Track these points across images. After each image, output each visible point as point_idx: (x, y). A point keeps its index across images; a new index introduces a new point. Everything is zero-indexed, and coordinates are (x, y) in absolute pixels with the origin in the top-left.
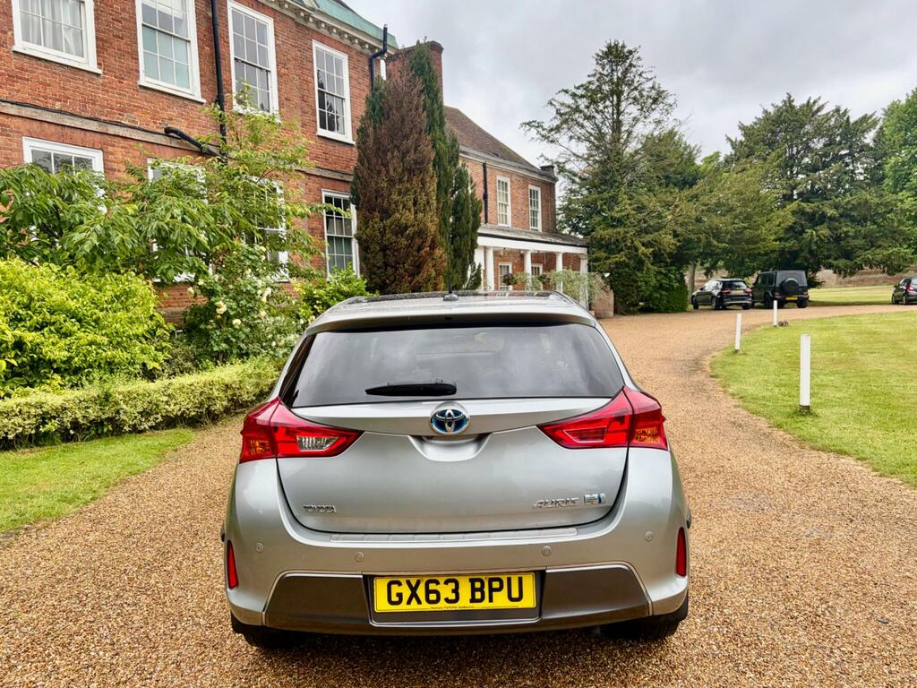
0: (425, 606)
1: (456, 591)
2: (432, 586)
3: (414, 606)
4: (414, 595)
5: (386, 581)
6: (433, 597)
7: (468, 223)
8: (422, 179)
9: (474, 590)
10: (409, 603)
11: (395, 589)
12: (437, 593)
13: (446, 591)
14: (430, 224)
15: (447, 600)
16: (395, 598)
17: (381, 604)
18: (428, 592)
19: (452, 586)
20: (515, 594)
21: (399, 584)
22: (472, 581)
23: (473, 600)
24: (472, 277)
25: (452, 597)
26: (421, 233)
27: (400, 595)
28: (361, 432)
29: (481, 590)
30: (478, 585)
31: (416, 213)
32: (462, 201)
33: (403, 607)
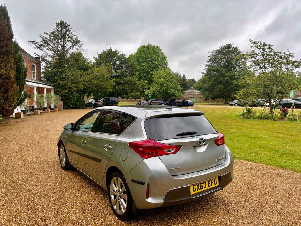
0: (201, 190)
1: (205, 185)
2: (201, 185)
3: (199, 191)
4: (198, 188)
5: (192, 186)
6: (202, 187)
7: (22, 75)
8: (8, 58)
9: (209, 184)
10: (197, 190)
11: (195, 187)
12: (202, 186)
13: (204, 185)
14: (12, 75)
15: (204, 188)
16: (195, 190)
17: (192, 192)
18: (201, 186)
19: (205, 184)
20: (215, 183)
21: (195, 186)
22: (208, 181)
23: (209, 186)
24: (23, 95)
25: (205, 186)
26: (8, 78)
27: (195, 189)
28: (181, 146)
29: (210, 183)
30: (209, 182)
31: (6, 70)
32: (20, 67)
33: (196, 192)
